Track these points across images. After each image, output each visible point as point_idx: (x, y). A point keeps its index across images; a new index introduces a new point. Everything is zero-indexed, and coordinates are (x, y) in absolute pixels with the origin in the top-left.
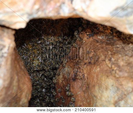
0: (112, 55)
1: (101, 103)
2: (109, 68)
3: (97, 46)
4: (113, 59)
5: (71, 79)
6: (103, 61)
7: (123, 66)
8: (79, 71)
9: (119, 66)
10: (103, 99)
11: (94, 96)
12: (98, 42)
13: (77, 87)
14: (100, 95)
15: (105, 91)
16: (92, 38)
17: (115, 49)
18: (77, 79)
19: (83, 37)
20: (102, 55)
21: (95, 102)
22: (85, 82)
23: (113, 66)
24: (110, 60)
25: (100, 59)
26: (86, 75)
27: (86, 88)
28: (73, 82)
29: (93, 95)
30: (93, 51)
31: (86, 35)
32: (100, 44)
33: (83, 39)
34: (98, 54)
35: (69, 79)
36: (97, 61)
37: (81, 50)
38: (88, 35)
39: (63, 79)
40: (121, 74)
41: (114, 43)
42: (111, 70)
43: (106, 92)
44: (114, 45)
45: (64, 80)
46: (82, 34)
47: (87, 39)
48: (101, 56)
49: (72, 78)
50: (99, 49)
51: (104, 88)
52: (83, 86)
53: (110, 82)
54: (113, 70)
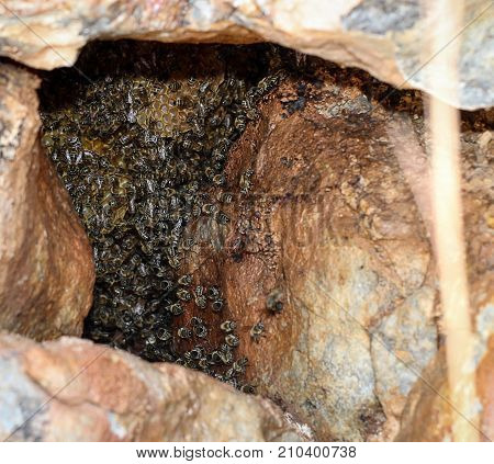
0: (360, 166)
1: (323, 329)
2: (353, 210)
3: (315, 140)
4: (363, 182)
5: (229, 254)
6: (331, 188)
7: (395, 201)
8: (254, 227)
9: (382, 204)
10: (332, 313)
11: (304, 305)
12: (317, 127)
13: (247, 281)
14: (320, 301)
15: (336, 288)
16: (300, 116)
17: (371, 149)
18: (249, 253)
19: (270, 112)
20: (330, 170)
21: (305, 324)
22: (276, 264)
23: (363, 203)
24: (354, 184)
25: (324, 183)
26: (276, 239)
27: (278, 280)
28: (236, 264)
29: (298, 304)
30: (299, 156)
31: (278, 106)
32: (325, 135)
33: (268, 120)
34: (318, 165)
35: (222, 255)
36: (312, 189)
37: (262, 155)
38: (285, 103)
39: (202, 260)
40: (387, 227)
41: (370, 131)
42: (357, 216)
43: (341, 292)
44: (370, 138)
45: (205, 263)
46: (267, 101)
47: (281, 118)
48: (327, 174)
49: (233, 252)
50: (321, 150)
51: (333, 278)
52: (267, 277)
53: (353, 255)
54: (363, 216)
